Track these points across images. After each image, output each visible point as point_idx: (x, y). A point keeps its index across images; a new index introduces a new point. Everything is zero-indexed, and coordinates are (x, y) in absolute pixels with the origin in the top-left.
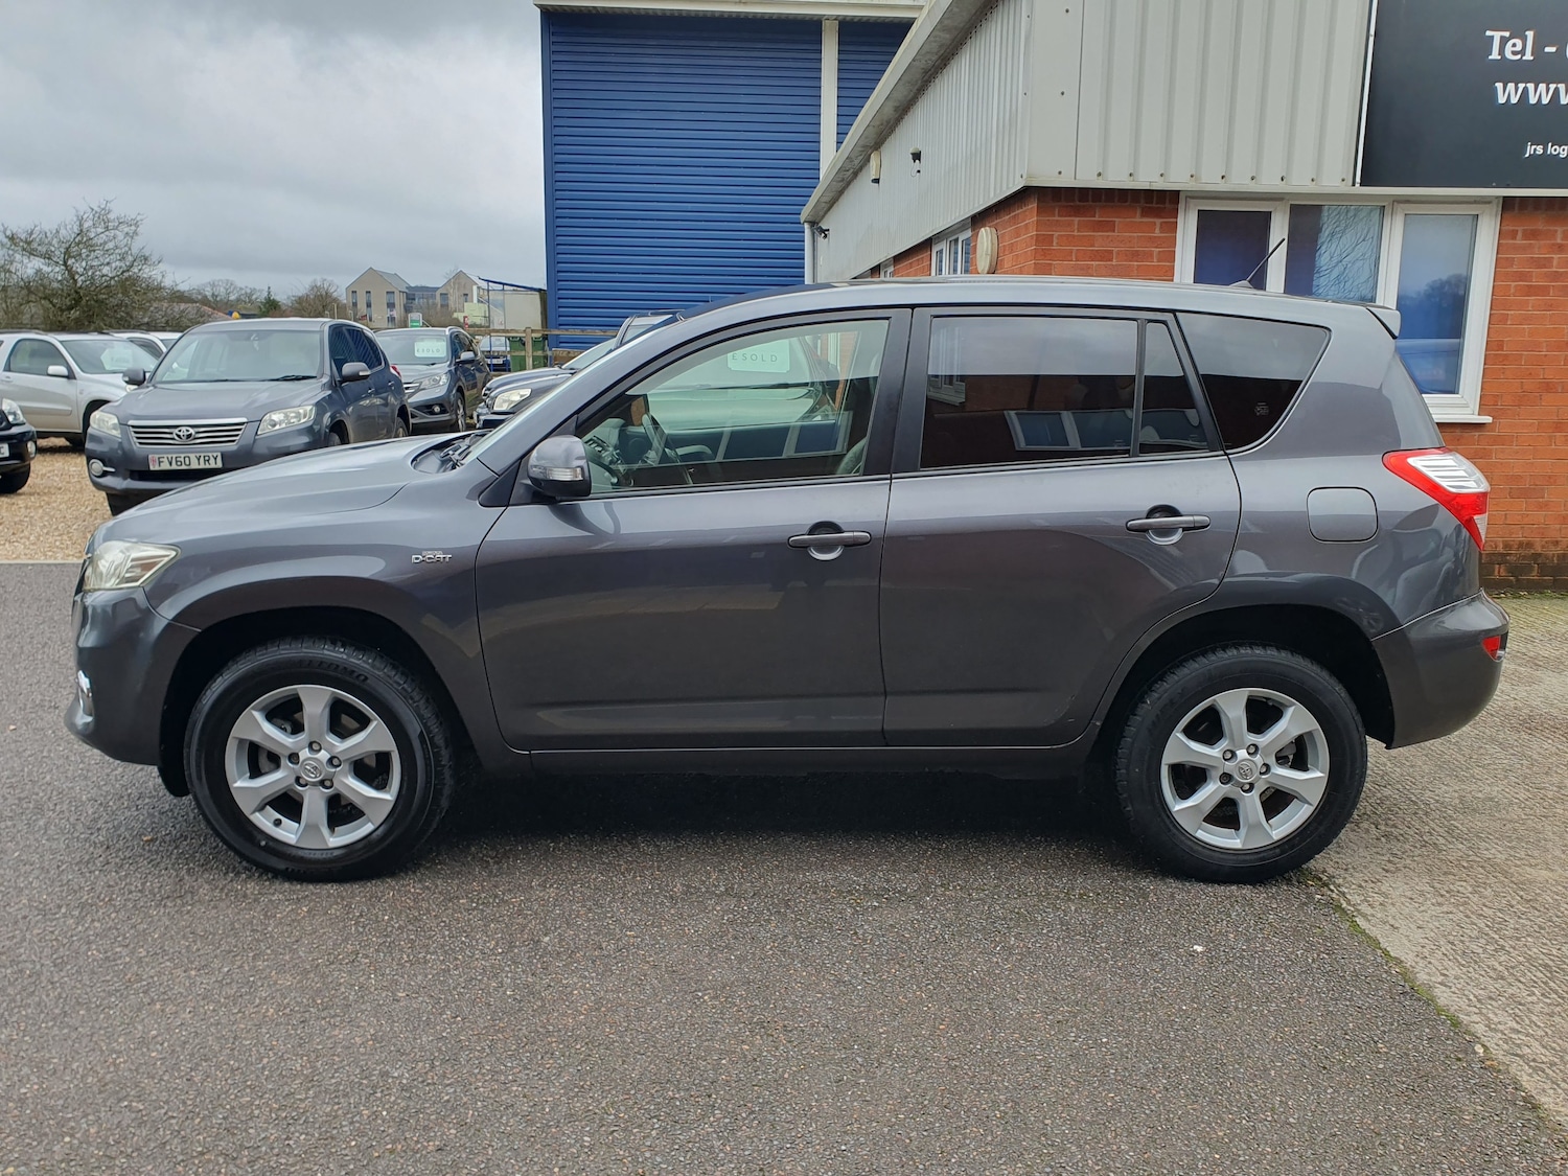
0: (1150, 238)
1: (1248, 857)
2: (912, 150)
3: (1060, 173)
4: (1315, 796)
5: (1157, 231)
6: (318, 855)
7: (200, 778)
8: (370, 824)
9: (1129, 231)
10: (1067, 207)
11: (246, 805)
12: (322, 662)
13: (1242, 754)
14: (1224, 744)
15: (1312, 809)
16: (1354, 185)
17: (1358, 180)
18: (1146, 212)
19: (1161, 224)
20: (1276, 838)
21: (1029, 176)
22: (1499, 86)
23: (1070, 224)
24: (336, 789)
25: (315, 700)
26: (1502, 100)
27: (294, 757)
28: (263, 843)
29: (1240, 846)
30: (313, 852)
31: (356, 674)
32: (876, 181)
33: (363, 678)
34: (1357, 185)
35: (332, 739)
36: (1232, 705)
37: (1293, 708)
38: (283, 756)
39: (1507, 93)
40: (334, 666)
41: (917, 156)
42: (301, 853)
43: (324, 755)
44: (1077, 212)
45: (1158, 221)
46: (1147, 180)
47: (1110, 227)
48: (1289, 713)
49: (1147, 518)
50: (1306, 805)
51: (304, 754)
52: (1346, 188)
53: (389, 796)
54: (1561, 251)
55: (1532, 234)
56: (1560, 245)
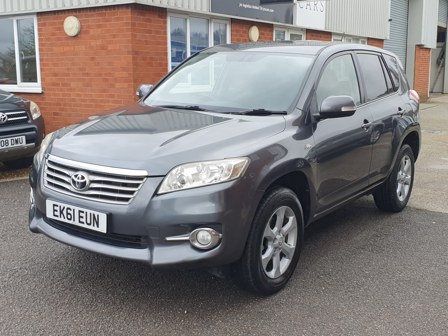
0: (160, 26)
1: (404, 202)
4: (410, 182)
5: (162, 24)
8: (290, 260)
9: (155, 23)
11: (264, 267)
15: (409, 186)
16: (209, 12)
17: (210, 10)
18: (160, 16)
20: (406, 196)
23: (140, 19)
24: (283, 249)
25: (281, 213)
27: (275, 239)
29: (403, 200)
34: (210, 12)
35: (282, 228)
44: (142, 14)
45: (162, 20)
46: (164, 5)
47: (149, 20)
54: (242, 37)
55: (237, 31)
56: (242, 35)
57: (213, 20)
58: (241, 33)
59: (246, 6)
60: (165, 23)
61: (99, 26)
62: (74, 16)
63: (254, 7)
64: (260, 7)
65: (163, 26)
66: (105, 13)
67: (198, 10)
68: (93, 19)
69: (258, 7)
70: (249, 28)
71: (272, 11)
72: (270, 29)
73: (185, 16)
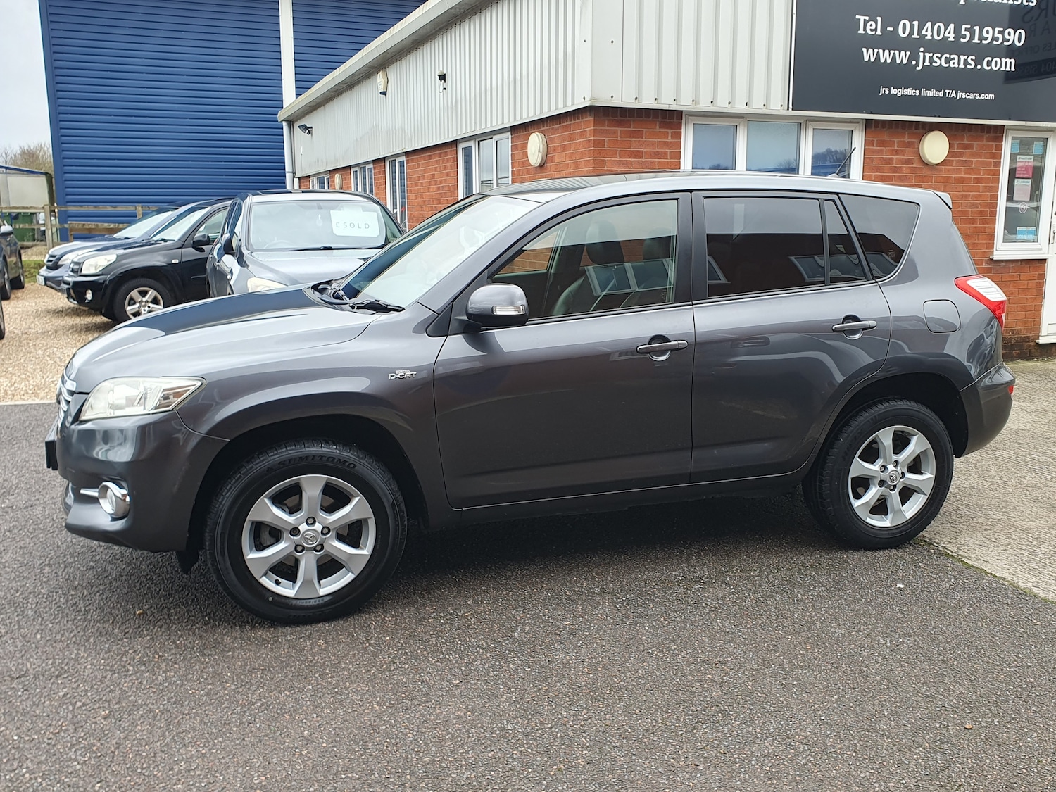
0: (665, 142)
1: (894, 531)
2: (438, 73)
3: (612, 97)
4: (928, 489)
5: (670, 138)
6: (312, 603)
7: (223, 554)
8: (350, 574)
9: (652, 137)
10: (613, 120)
11: (256, 571)
12: (322, 457)
13: (891, 467)
14: (880, 462)
15: (927, 497)
16: (788, 109)
17: (791, 106)
18: (663, 125)
19: (672, 133)
20: (908, 518)
21: (592, 99)
22: (864, 50)
23: (615, 132)
24: (326, 551)
25: (312, 486)
26: (866, 59)
27: (295, 531)
28: (271, 599)
29: (889, 525)
30: (308, 601)
31: (347, 464)
32: (384, 93)
33: (352, 466)
34: (790, 109)
35: (322, 514)
36: (886, 437)
37: (917, 436)
38: (286, 529)
39: (869, 55)
40: (331, 459)
41: (442, 78)
42: (299, 603)
43: (318, 527)
44: (619, 123)
45: (670, 131)
46: (666, 103)
47: (639, 134)
48: (914, 440)
49: (843, 323)
50: (923, 496)
51: (303, 527)
52: (785, 112)
53: (366, 551)
54: (897, 154)
55: (882, 143)
56: (897, 151)
57: (811, 126)
58: (896, 148)
59: (900, 92)
60: (679, 136)
61: (564, 148)
62: (542, 132)
63: (925, 93)
64: (947, 91)
65: (671, 142)
66: (570, 124)
67: (757, 107)
68: (559, 136)
69: (942, 92)
70: (921, 137)
71: (991, 96)
72: (991, 135)
73: (734, 122)
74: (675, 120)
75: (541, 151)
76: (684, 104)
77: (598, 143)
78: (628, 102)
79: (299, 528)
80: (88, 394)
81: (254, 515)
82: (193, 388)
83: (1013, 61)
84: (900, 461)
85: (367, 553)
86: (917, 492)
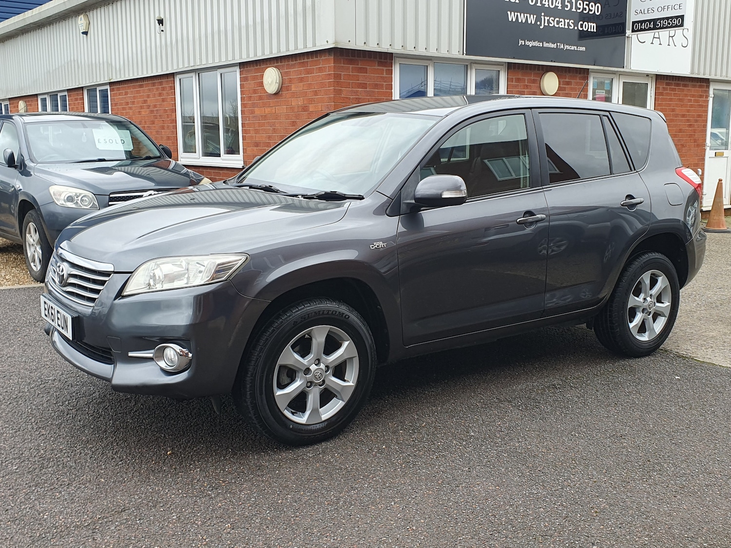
0: (381, 77)
1: (651, 343)
2: (157, 17)
3: (349, 41)
4: (667, 313)
5: (385, 74)
6: (318, 426)
7: (261, 394)
8: (341, 402)
9: (373, 73)
10: (347, 59)
11: (281, 405)
12: (329, 311)
13: (649, 299)
14: (642, 296)
15: (667, 318)
16: (463, 55)
17: (465, 52)
18: (381, 64)
20: (657, 333)
21: (336, 42)
22: (509, 13)
23: (348, 68)
24: (327, 385)
25: (319, 335)
26: (510, 20)
27: (307, 371)
28: (291, 426)
29: (648, 339)
30: (315, 425)
31: (344, 315)
32: (86, 33)
33: (347, 317)
34: (465, 55)
35: (324, 356)
37: (662, 277)
38: (301, 370)
39: (512, 16)
40: (334, 313)
41: (161, 22)
42: (310, 427)
44: (351, 62)
45: (385, 68)
46: (385, 48)
47: (364, 70)
48: (660, 279)
49: (626, 200)
50: (664, 318)
51: (313, 367)
52: (461, 56)
53: (351, 383)
54: (527, 88)
55: (518, 80)
56: (527, 86)
57: (475, 66)
58: (526, 84)
59: (531, 44)
60: (390, 72)
61: (301, 80)
62: (276, 67)
63: (546, 45)
64: (558, 44)
65: (386, 77)
66: (307, 62)
67: (444, 53)
68: (295, 71)
69: (555, 45)
70: (541, 76)
71: (583, 49)
72: (582, 75)
73: (425, 63)
74: (388, 61)
75: (278, 81)
76: (397, 49)
77: (337, 76)
78: (360, 46)
79: (310, 368)
80: (131, 273)
81: (283, 360)
82: (240, 262)
83: (595, 25)
84: (653, 294)
85: (353, 384)
86: (660, 315)
